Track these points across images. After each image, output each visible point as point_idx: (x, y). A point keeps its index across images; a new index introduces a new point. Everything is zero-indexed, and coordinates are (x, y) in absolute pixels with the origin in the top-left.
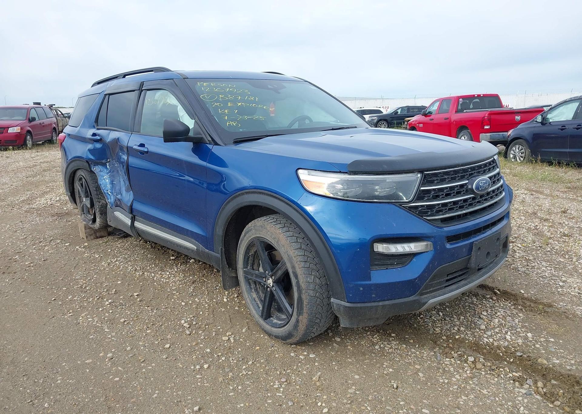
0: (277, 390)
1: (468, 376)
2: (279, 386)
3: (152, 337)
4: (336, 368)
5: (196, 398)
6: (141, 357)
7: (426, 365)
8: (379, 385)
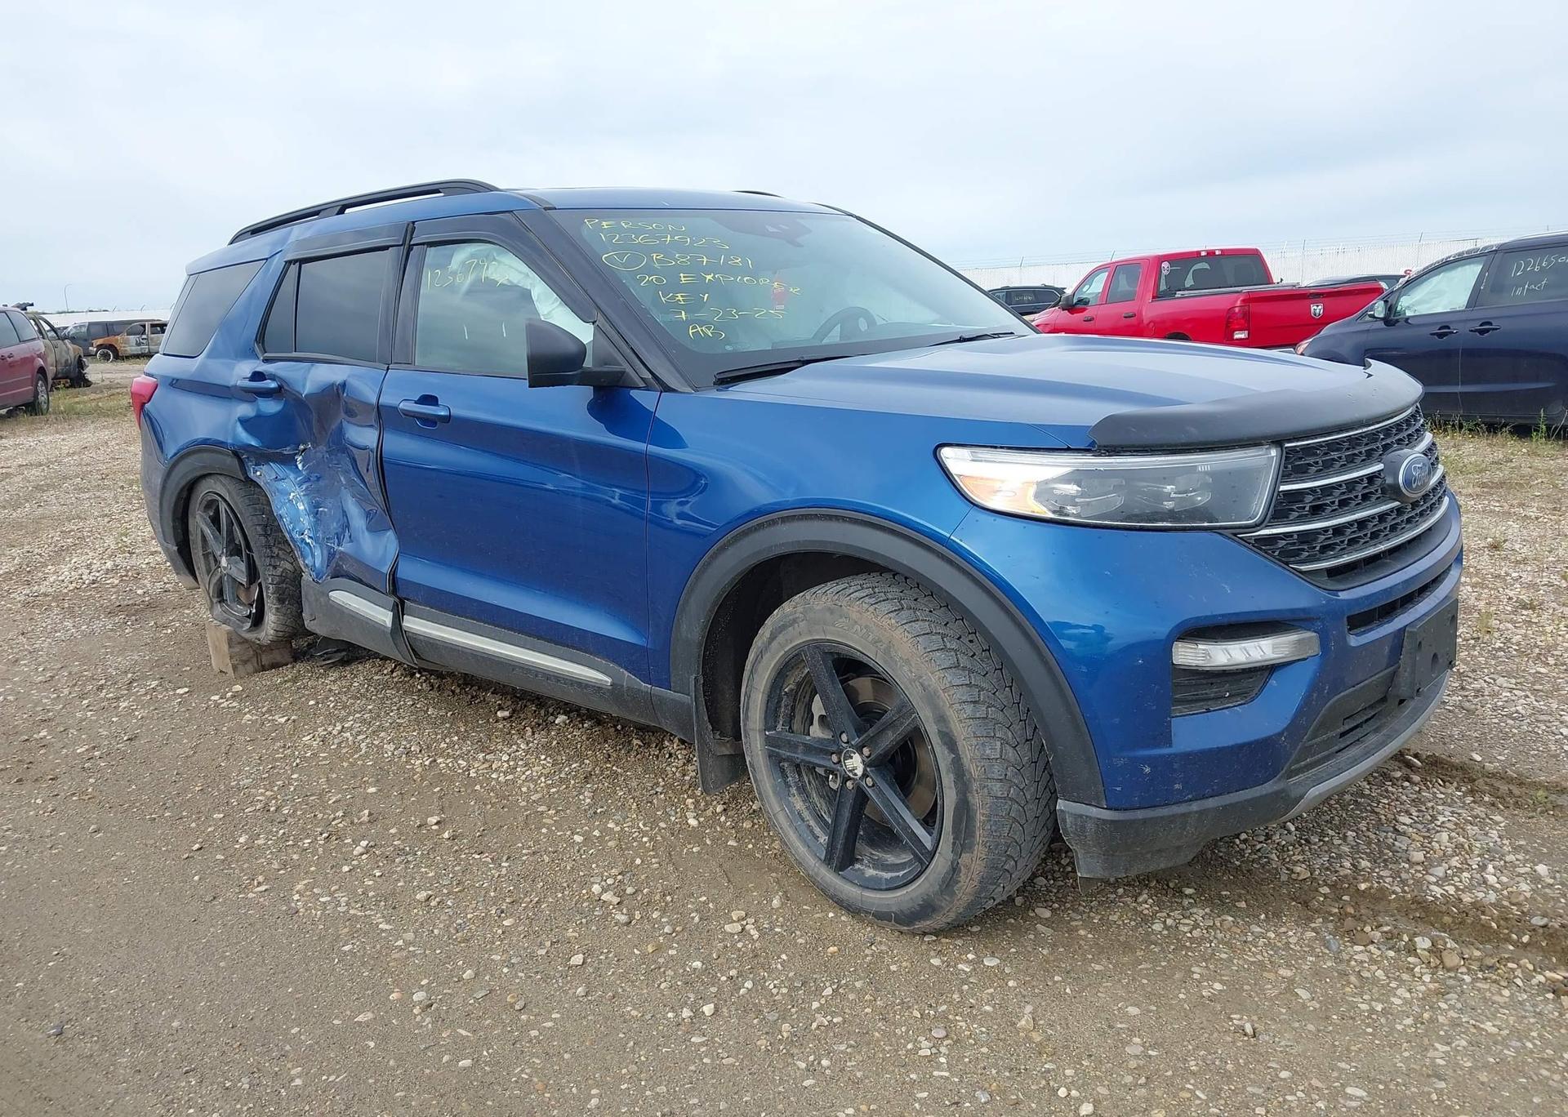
0: (929, 1061)
1: (1429, 989)
2: (934, 1050)
3: (522, 936)
4: (1068, 990)
5: (713, 1100)
6: (513, 997)
7: (1307, 967)
8: (1202, 1028)
